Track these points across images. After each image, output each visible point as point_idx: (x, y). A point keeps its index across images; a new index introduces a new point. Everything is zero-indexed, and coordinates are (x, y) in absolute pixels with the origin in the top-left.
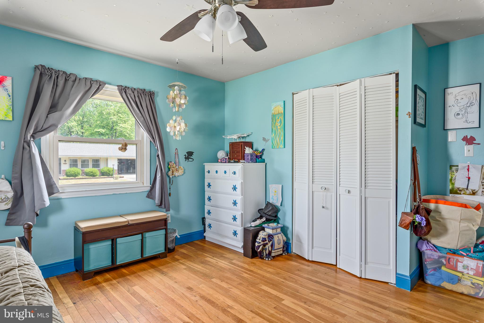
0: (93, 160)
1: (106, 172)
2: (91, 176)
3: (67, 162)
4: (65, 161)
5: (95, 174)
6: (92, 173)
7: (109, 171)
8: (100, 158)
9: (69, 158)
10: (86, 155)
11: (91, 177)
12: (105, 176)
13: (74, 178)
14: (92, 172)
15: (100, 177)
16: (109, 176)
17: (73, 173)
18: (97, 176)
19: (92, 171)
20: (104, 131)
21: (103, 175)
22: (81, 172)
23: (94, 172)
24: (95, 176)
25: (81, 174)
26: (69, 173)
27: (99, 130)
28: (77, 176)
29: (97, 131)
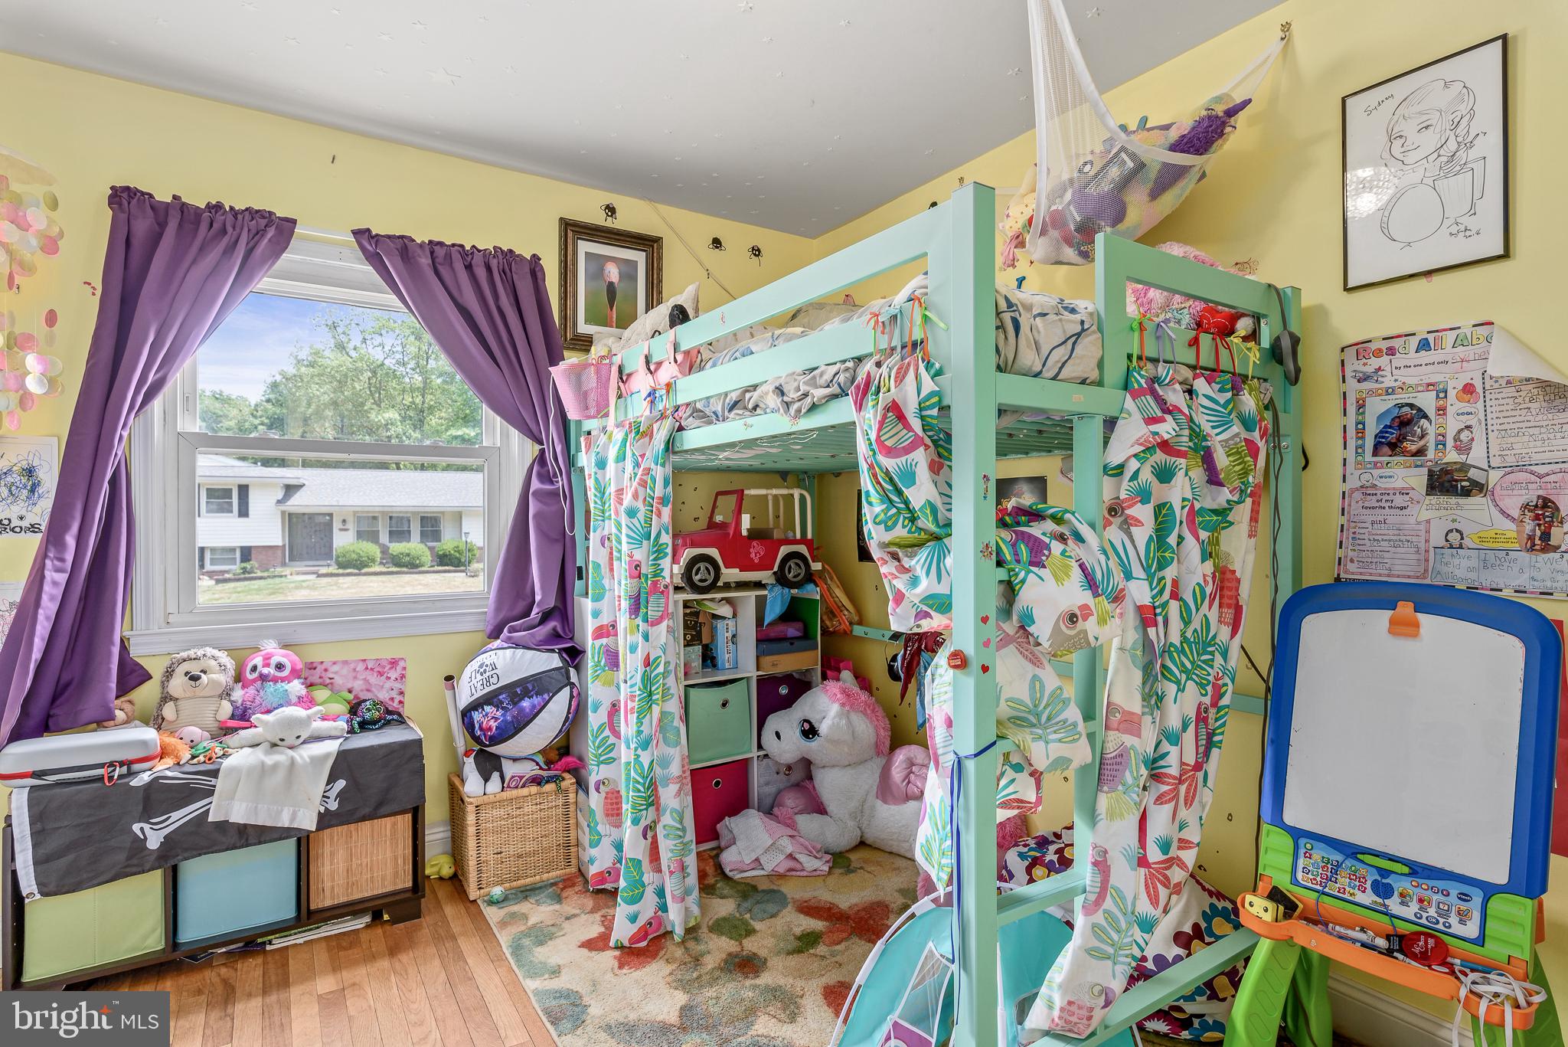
0: (422, 518)
1: (450, 555)
2: (407, 566)
3: (350, 525)
4: (344, 521)
5: (418, 562)
6: (407, 559)
7: (458, 552)
8: (443, 513)
9: (355, 513)
10: (398, 504)
11: (405, 569)
12: (447, 568)
13: (356, 571)
14: (408, 555)
15: (432, 569)
16: (458, 566)
17: (354, 556)
18: (422, 566)
19: (407, 551)
20: (473, 434)
21: (441, 564)
22: (378, 555)
23: (413, 553)
24: (417, 566)
25: (379, 560)
26: (344, 556)
27: (460, 433)
28: (367, 566)
29: (454, 434)
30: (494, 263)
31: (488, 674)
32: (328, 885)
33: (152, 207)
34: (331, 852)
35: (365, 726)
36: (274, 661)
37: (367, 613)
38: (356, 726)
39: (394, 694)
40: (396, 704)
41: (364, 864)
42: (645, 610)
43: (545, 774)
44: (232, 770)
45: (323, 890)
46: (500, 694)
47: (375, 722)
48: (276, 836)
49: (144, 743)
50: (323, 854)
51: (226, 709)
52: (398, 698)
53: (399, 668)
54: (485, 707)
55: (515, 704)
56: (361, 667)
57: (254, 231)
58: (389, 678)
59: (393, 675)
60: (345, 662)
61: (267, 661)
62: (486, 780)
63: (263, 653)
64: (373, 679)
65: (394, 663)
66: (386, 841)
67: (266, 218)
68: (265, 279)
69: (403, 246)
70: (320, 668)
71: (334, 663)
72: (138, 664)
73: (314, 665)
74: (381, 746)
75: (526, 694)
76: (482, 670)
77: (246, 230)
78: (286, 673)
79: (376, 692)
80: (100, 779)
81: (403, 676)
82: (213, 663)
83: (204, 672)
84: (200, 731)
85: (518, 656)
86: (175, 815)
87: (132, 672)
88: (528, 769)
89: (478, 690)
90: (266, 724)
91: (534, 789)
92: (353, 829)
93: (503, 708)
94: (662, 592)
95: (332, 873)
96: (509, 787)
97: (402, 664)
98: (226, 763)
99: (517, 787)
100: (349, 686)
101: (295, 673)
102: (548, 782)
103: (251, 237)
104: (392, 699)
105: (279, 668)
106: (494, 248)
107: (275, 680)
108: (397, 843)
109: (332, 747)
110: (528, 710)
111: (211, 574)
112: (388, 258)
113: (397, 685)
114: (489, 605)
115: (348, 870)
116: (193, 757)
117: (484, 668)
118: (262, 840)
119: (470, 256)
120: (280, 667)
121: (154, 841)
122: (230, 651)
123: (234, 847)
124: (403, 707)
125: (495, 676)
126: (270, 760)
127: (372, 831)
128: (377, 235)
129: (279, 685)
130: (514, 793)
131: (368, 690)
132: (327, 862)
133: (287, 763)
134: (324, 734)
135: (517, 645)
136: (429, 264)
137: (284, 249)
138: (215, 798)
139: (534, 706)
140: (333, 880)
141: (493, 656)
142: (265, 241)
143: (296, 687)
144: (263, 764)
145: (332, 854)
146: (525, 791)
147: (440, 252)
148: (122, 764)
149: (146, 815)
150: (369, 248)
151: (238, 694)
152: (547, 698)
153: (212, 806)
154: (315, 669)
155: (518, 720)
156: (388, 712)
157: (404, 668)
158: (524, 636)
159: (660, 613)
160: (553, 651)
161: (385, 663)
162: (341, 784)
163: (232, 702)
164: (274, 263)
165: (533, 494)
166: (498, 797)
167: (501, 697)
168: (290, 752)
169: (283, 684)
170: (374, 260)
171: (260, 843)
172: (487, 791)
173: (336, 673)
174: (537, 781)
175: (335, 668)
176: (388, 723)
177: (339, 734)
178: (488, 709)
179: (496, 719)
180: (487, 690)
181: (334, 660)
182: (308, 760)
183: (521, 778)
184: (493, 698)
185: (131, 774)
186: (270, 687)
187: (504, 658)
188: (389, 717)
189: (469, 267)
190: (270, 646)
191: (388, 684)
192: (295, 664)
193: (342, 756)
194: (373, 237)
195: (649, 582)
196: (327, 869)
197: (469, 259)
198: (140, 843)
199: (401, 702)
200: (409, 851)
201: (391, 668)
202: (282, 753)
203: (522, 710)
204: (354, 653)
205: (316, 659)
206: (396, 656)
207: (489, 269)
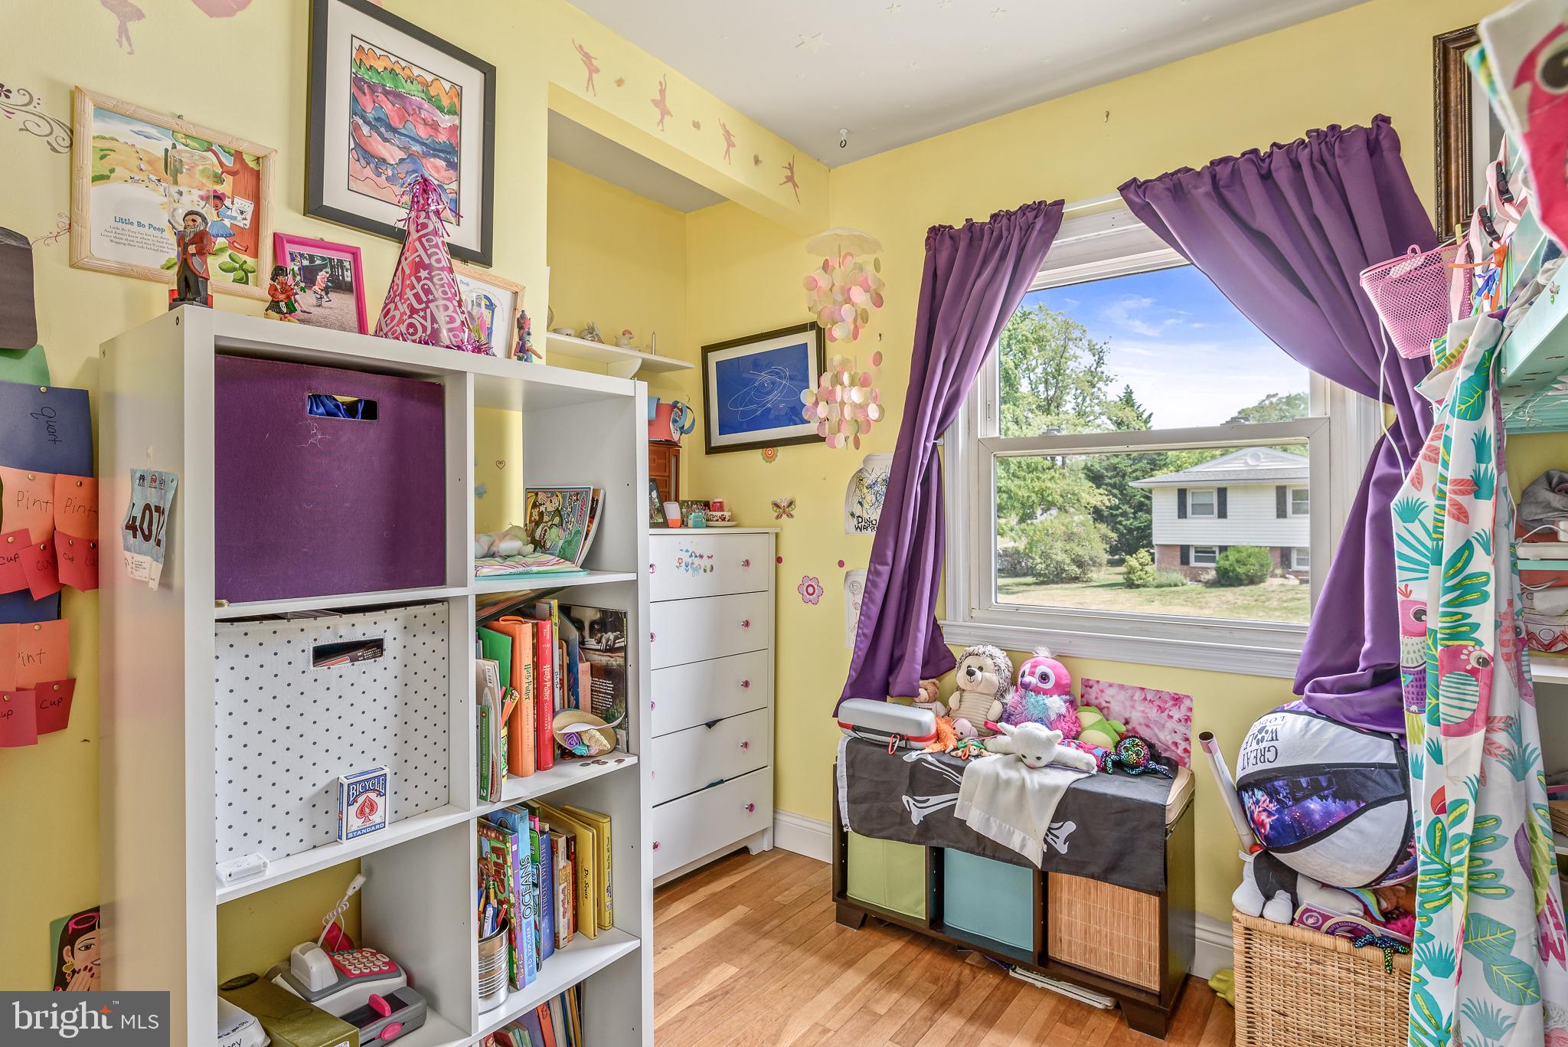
30: (1303, 156)
31: (1265, 744)
32: (1065, 937)
33: (951, 237)
34: (1069, 900)
35: (1120, 767)
36: (1040, 669)
37: (1147, 632)
38: (1110, 764)
39: (1178, 738)
40: (1180, 752)
41: (1103, 933)
42: (1434, 701)
43: (1377, 930)
44: (974, 772)
45: (1061, 940)
46: (1277, 778)
47: (1133, 767)
48: (1009, 857)
49: (919, 724)
50: (1061, 898)
51: (996, 708)
52: (1183, 745)
53: (1183, 708)
54: (1256, 791)
55: (1297, 801)
56: (1138, 696)
57: (1024, 228)
58: (1171, 717)
59: (1177, 714)
60: (1122, 687)
61: (1033, 670)
62: (1268, 897)
63: (1033, 660)
64: (1153, 713)
65: (1177, 700)
66: (1128, 917)
67: (1038, 208)
68: (1039, 274)
69: (1177, 185)
70: (1095, 687)
71: (1111, 685)
72: (949, 651)
73: (1091, 683)
74: (1116, 799)
75: (1316, 790)
76: (1260, 737)
77: (1018, 228)
78: (1049, 686)
79: (1156, 730)
80: (885, 746)
81: (1188, 719)
82: (989, 661)
83: (981, 669)
84: (969, 725)
85: (1315, 729)
86: (933, 800)
87: (945, 657)
88: (1346, 910)
89: (1250, 764)
90: (1012, 734)
91: (1343, 945)
92: (1092, 885)
93: (1279, 801)
94: (1473, 672)
95: (1070, 925)
96: (1301, 921)
97: (1187, 702)
98: (974, 764)
99: (1318, 928)
100: (1127, 715)
101: (1062, 689)
102: (1371, 943)
103: (1023, 233)
104: (1176, 744)
105: (1045, 679)
106: (1308, 133)
107: (1037, 691)
108: (1141, 926)
109: (1063, 779)
110: (1317, 817)
111: (1297, 573)
112: (1156, 205)
113: (1181, 728)
114: (1301, 647)
115: (1086, 931)
116: (956, 749)
117: (1263, 734)
118: (996, 855)
119: (1267, 160)
120: (1044, 677)
121: (916, 818)
122: (1009, 652)
123: (972, 852)
124: (1189, 757)
125: (1272, 749)
126: (1005, 774)
127: (1113, 897)
128: (1146, 182)
129: (1041, 697)
130: (1309, 935)
131: (1147, 726)
132: (1065, 911)
133: (1019, 783)
134: (1071, 763)
135: (1319, 712)
136: (1207, 194)
137: (1052, 237)
138: (960, 795)
139: (1328, 814)
140: (1070, 934)
141: (1279, 721)
142: (1035, 233)
143: (1056, 704)
144: (997, 776)
145: (1070, 904)
146: (1328, 941)
147: (1224, 172)
148: (902, 738)
149: (912, 792)
150: (1137, 200)
151: (1011, 697)
152: (1355, 808)
153: (958, 801)
154: (1091, 687)
155: (1302, 830)
156: (1155, 756)
157: (1190, 709)
158: (1331, 700)
159: (1467, 715)
160: (1387, 735)
161: (1167, 698)
162: (1070, 827)
163: (1004, 704)
164: (1045, 254)
165: (1375, 483)
166: (1280, 930)
167: (1276, 783)
168: (1025, 772)
169: (1044, 697)
170: (1143, 212)
171: (994, 858)
172: (1266, 913)
173: (1112, 697)
174: (1355, 934)
175: (1110, 692)
176: (1147, 772)
177: (1084, 768)
178: (1259, 794)
179: (1270, 814)
180: (1261, 767)
181: (1111, 681)
182: (1037, 786)
183: (1326, 918)
184: (1271, 780)
185: (907, 749)
186: (1032, 697)
187: (1293, 726)
188: (1152, 765)
189: (1267, 177)
190: (1043, 653)
191: (1170, 725)
192: (1061, 678)
193: (1071, 793)
194: (1139, 187)
195: (1440, 648)
196: (1064, 917)
197: (1265, 165)
198: (906, 814)
199: (1186, 751)
200: (1155, 944)
201: (1175, 705)
202: (1018, 770)
203: (1308, 813)
204: (1135, 677)
205: (1093, 676)
206: (1181, 691)
207: (1296, 166)
